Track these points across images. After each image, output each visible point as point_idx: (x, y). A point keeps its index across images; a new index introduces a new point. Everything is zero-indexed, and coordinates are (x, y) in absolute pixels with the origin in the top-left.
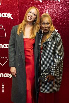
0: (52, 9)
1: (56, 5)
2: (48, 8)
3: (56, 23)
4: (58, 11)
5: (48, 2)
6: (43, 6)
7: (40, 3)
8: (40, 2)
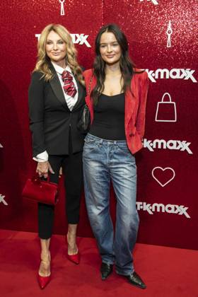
0: (181, 21)
1: (192, 9)
2: (171, 19)
3: (190, 53)
4: (195, 26)
5: (172, 4)
6: (159, 14)
7: (154, 6)
8: (152, 4)
